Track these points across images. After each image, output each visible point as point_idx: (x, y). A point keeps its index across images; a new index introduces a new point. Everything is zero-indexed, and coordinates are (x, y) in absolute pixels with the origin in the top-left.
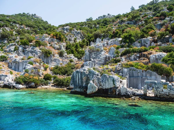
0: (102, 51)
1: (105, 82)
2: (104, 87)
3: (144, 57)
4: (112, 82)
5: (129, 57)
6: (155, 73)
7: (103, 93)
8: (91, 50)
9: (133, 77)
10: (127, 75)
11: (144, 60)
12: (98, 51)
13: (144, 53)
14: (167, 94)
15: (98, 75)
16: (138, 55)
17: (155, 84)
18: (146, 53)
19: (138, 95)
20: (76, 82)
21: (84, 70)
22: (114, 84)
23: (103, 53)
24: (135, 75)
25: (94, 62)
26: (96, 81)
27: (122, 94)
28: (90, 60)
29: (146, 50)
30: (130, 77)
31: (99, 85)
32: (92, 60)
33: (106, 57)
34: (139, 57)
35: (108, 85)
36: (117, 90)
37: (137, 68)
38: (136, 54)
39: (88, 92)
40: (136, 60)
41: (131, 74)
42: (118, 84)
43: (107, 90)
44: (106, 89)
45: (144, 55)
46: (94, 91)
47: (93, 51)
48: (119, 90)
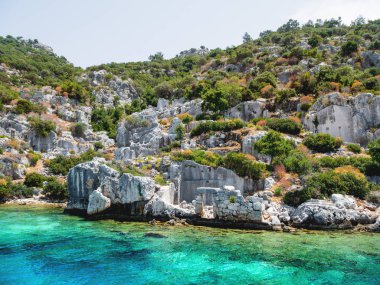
0: (155, 125)
1: (126, 191)
2: (124, 201)
3: (233, 139)
4: (137, 191)
5: (206, 139)
6: (232, 173)
7: (121, 212)
8: (130, 123)
9: (191, 179)
10: (177, 175)
11: (233, 145)
12: (145, 127)
13: (234, 132)
14: (235, 213)
15: (113, 176)
16: (223, 136)
17: (215, 193)
18: (238, 132)
20: (76, 189)
21: (92, 165)
22: (141, 195)
23: (156, 130)
24: (195, 175)
25: (137, 148)
26: (109, 188)
27: (156, 214)
28: (128, 145)
29: (238, 126)
30: (184, 180)
31: (113, 197)
32: (132, 143)
33: (163, 138)
34: (225, 140)
35: (130, 197)
36: (146, 206)
37: (200, 162)
38: (218, 133)
39: (90, 209)
40: (218, 146)
41: (187, 174)
42: (147, 195)
43: (128, 206)
44: (126, 204)
45: (234, 135)
46: (102, 208)
47: (135, 126)
48: (150, 206)
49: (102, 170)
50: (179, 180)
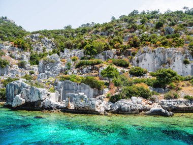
0: (58, 62)
1: (33, 95)
2: (32, 100)
3: (95, 70)
4: (38, 95)
6: (88, 86)
7: (31, 106)
8: (45, 61)
9: (68, 89)
10: (61, 88)
11: (95, 72)
12: (53, 63)
13: (96, 66)
15: (27, 88)
16: (90, 68)
17: (75, 96)
18: (98, 66)
19: (61, 108)
22: (40, 97)
23: (59, 65)
24: (70, 88)
25: (48, 74)
26: (25, 94)
27: (46, 107)
28: (44, 72)
29: (98, 63)
30: (65, 90)
31: (27, 98)
32: (46, 71)
33: (62, 69)
34: (91, 70)
35: (34, 99)
36: (42, 103)
37: (73, 81)
38: (88, 66)
39: (14, 105)
40: (88, 73)
41: (67, 87)
42: (43, 97)
44: (33, 102)
45: (96, 67)
46: (20, 104)
47: (48, 63)
48: (44, 103)
49: (22, 85)
50: (62, 90)
